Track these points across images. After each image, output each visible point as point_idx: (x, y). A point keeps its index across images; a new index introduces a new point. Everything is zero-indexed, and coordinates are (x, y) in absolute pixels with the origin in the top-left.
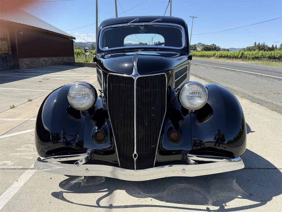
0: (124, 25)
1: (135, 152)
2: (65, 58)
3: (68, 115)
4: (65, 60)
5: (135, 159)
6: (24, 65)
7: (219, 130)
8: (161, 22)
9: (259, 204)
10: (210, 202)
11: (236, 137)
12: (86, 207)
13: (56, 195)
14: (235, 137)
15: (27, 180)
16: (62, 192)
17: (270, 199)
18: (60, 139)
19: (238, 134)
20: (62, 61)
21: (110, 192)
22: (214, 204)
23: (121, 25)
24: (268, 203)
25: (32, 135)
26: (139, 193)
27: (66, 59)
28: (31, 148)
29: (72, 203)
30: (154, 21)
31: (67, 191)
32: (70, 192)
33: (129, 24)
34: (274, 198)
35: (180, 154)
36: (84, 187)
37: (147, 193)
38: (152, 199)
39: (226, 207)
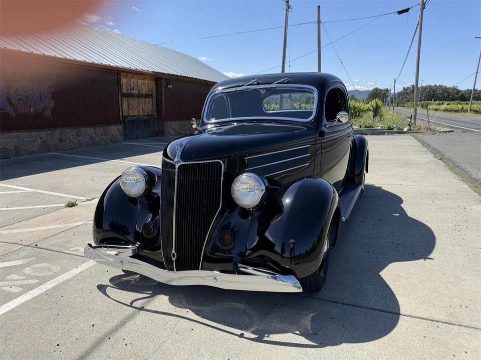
0: (238, 89)
1: (173, 251)
5: (174, 259)
6: (171, 131)
8: (287, 83)
10: (253, 329)
11: (308, 250)
14: (306, 249)
16: (108, 286)
17: (336, 344)
19: (311, 246)
21: (153, 295)
22: (254, 333)
23: (233, 90)
24: (328, 347)
26: (181, 303)
29: (109, 297)
30: (277, 82)
31: (113, 286)
32: (115, 288)
34: (344, 344)
35: (231, 262)
36: (132, 285)
38: (189, 311)
39: (266, 339)
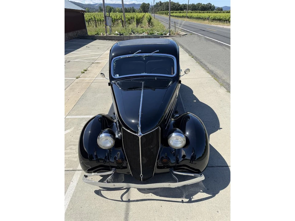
2: (79, 31)
4: (79, 33)
5: (142, 177)
8: (158, 53)
9: (211, 196)
10: (184, 196)
15: (78, 180)
16: (101, 190)
20: (76, 35)
21: (128, 190)
22: (186, 198)
25: (71, 136)
27: (79, 32)
28: (74, 149)
29: (107, 198)
30: (153, 53)
31: (103, 189)
32: (105, 190)
34: (220, 191)
38: (152, 194)
39: (193, 200)
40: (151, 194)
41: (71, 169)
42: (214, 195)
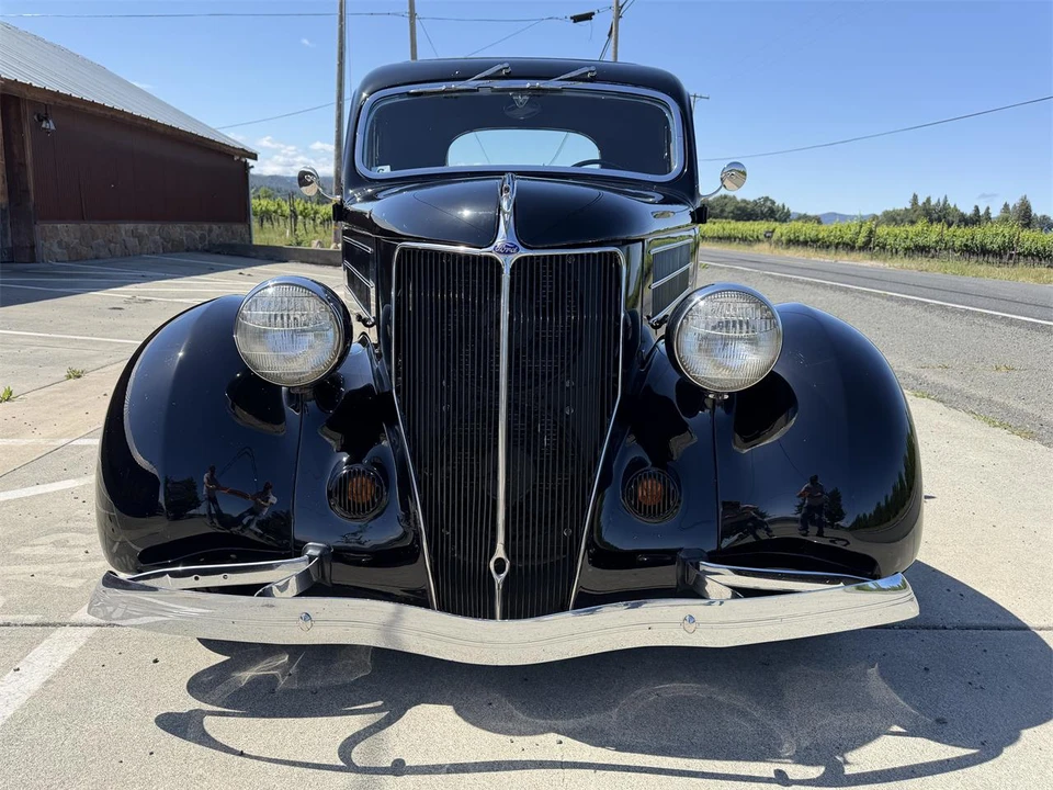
0: (454, 85)
1: (500, 552)
2: (215, 227)
3: (233, 407)
4: (214, 235)
5: (499, 579)
6: (56, 248)
7: (816, 477)
8: (592, 80)
9: (974, 754)
10: (788, 748)
11: (883, 504)
12: (297, 769)
13: (176, 724)
14: (879, 504)
15: (57, 665)
16: (203, 714)
17: (1013, 738)
18: (197, 504)
19: (890, 494)
20: (202, 238)
22: (802, 758)
23: (443, 86)
25: (80, 501)
26: (511, 718)
27: (217, 231)
28: (74, 546)
30: (568, 76)
31: (220, 709)
32: (233, 715)
33: (470, 84)
34: (1026, 734)
35: (671, 563)
36: (286, 692)
37: (539, 717)
38: (562, 738)
39: (848, 770)
40: (553, 737)
41: (33, 619)
42: (989, 749)
